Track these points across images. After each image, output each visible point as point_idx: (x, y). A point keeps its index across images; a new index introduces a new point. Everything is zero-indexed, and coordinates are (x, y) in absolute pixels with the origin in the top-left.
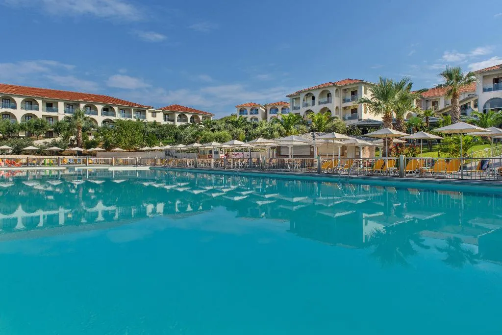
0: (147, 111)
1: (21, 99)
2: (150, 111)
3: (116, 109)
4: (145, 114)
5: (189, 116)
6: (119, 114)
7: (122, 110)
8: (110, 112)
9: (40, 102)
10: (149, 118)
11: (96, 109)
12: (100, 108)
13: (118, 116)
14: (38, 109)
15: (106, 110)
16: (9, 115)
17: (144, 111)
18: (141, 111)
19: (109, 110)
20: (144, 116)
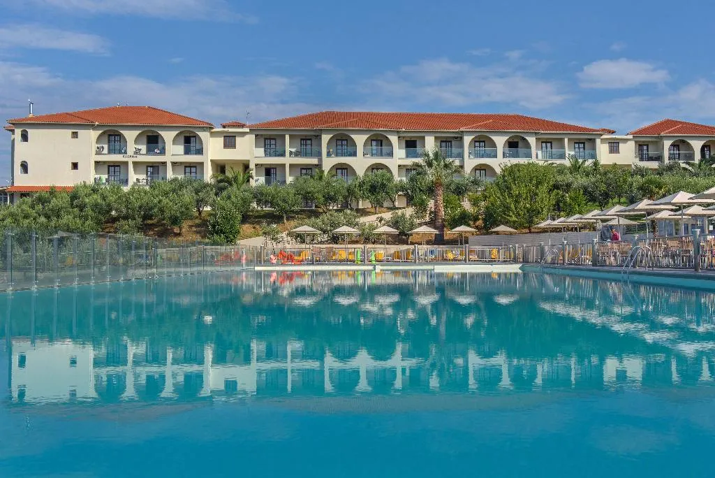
0: (598, 141)
1: (365, 137)
2: (603, 141)
3: (532, 140)
4: (594, 148)
5: (697, 145)
6: (540, 153)
7: (544, 142)
8: (521, 150)
9: (394, 139)
10: (604, 156)
11: (494, 145)
12: (500, 141)
13: (538, 156)
14: (391, 154)
15: (514, 145)
16: (346, 169)
17: (593, 141)
18: (586, 141)
19: (520, 145)
20: (591, 152)
